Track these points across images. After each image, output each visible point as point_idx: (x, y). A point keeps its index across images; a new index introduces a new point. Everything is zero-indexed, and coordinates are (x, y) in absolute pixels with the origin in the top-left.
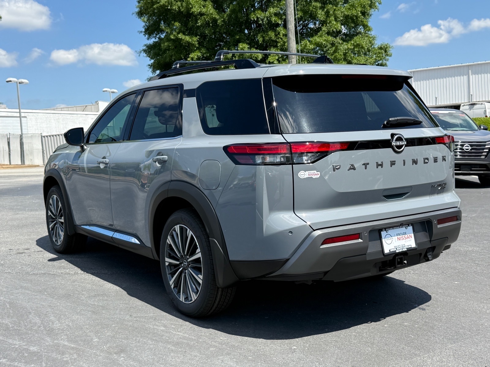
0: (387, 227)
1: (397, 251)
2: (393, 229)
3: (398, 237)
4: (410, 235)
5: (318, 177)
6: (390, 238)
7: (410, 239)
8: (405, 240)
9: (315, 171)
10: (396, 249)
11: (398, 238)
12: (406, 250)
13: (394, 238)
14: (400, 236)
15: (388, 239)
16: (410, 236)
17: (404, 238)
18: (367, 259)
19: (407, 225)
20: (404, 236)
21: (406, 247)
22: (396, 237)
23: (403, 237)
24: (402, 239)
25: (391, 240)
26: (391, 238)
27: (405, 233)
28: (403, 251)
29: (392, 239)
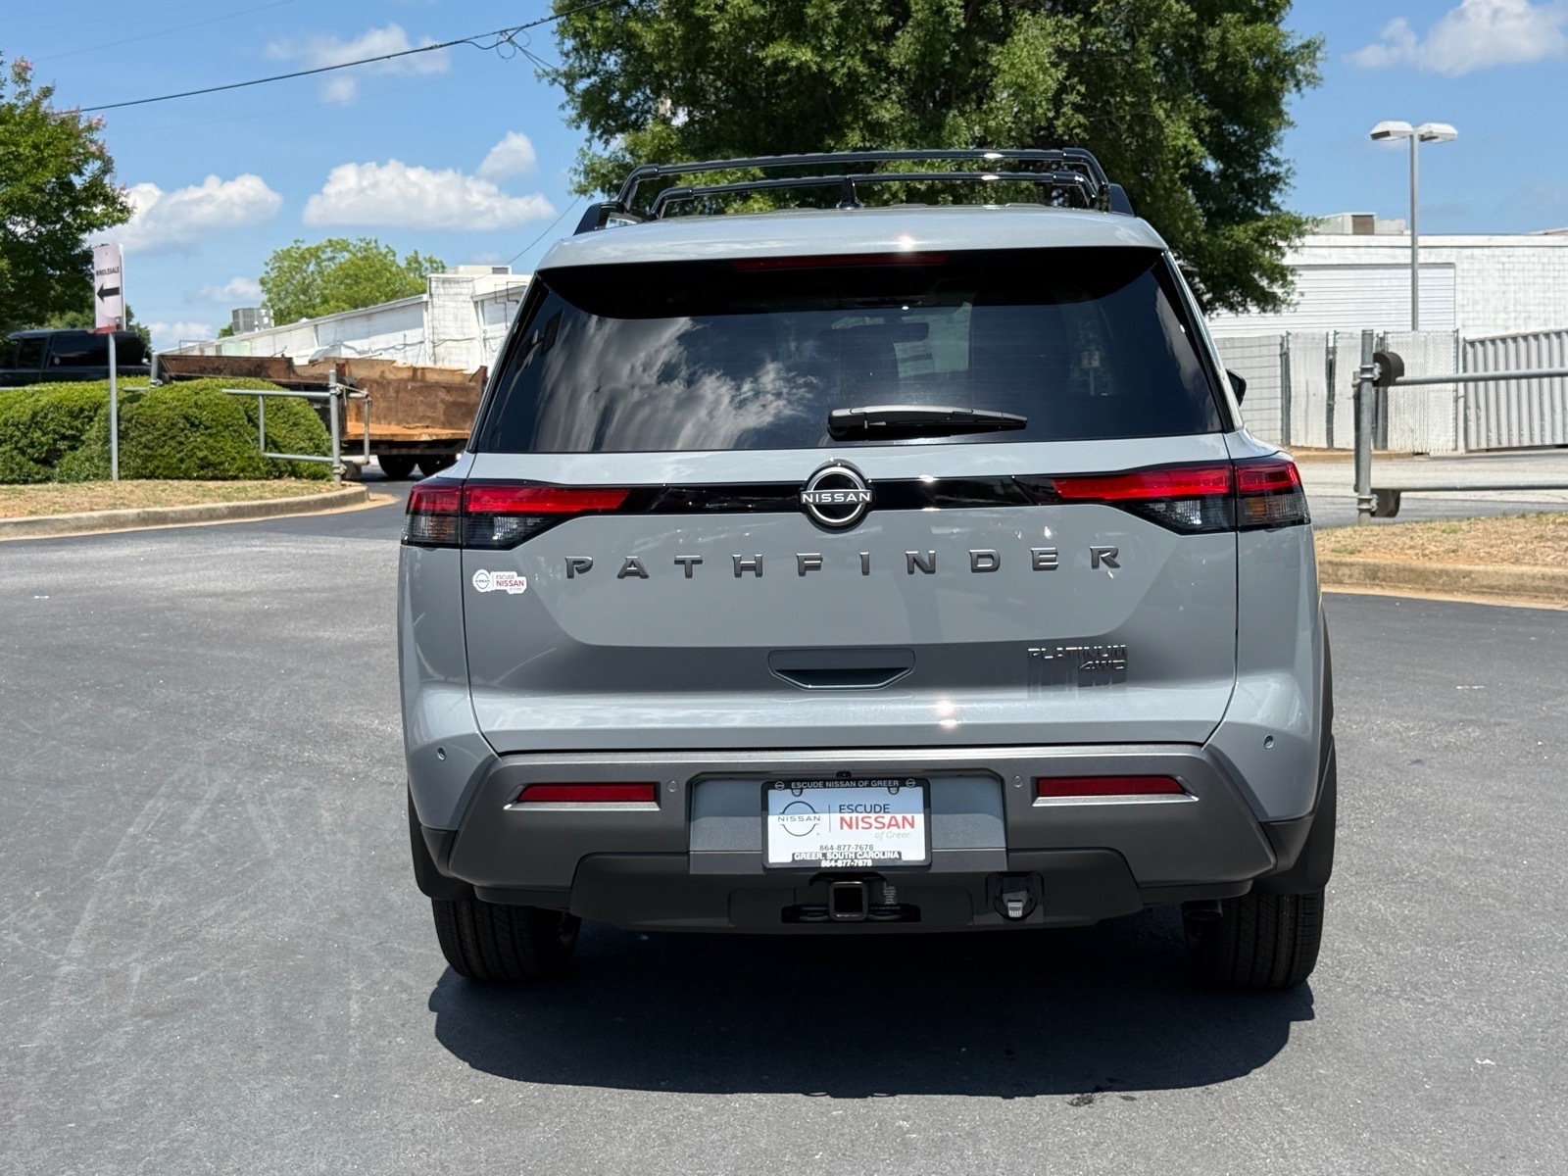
0: (798, 779)
1: (825, 864)
2: (825, 786)
3: (847, 816)
4: (909, 816)
5: (521, 592)
6: (805, 816)
7: (901, 830)
8: (880, 831)
9: (515, 574)
10: (820, 856)
11: (842, 819)
12: (870, 864)
13: (824, 817)
14: (854, 815)
15: (797, 817)
16: (904, 818)
17: (875, 824)
18: (691, 872)
19: (896, 783)
20: (873, 816)
21: (874, 856)
22: (839, 816)
23: (872, 821)
24: (861, 824)
25: (813, 823)
26: (812, 816)
27: (885, 809)
28: (852, 867)
29: (817, 821)
